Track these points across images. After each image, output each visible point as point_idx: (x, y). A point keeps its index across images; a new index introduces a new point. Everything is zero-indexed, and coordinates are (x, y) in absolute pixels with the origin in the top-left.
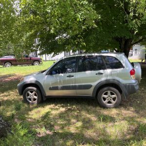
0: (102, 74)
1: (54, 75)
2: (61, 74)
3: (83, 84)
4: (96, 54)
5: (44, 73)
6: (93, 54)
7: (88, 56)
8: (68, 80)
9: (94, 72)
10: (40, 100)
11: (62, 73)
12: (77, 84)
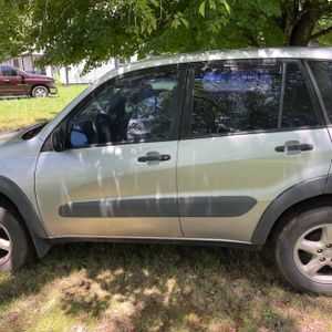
0: (307, 148)
1: (80, 153)
2: (110, 149)
3: (216, 194)
4: (276, 53)
5: (33, 141)
6: (262, 54)
7: (239, 62)
8: (142, 175)
9: (265, 140)
10: (23, 254)
11: (115, 142)
12: (185, 195)
